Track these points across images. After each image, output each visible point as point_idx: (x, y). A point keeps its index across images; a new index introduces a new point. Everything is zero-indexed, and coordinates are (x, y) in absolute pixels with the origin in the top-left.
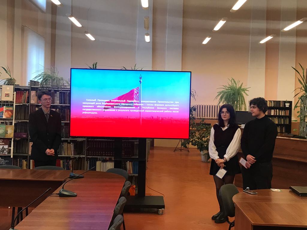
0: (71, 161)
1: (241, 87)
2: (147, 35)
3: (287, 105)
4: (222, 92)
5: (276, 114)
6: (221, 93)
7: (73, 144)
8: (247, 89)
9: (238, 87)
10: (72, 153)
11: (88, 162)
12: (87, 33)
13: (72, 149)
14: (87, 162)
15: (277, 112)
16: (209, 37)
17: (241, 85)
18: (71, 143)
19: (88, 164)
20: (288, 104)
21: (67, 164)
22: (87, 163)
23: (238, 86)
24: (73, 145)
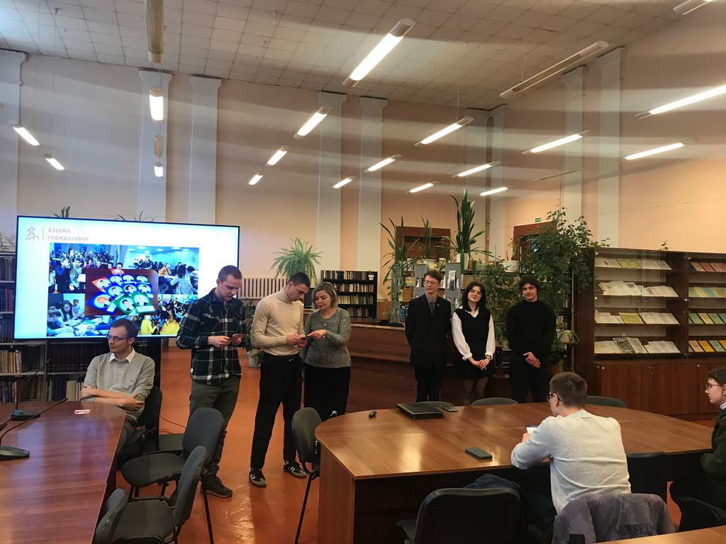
0: (15, 383)
1: (309, 252)
2: (159, 165)
3: (371, 277)
4: (282, 258)
5: (357, 290)
6: (279, 260)
7: (20, 352)
8: (319, 255)
9: (305, 252)
10: (18, 369)
11: (51, 383)
12: (50, 156)
13: (17, 362)
14: (49, 383)
15: (357, 287)
16: (260, 174)
17: (310, 249)
18: (17, 351)
19: (51, 387)
20: (373, 276)
21: (6, 389)
22: (49, 385)
23: (305, 250)
24: (20, 355)
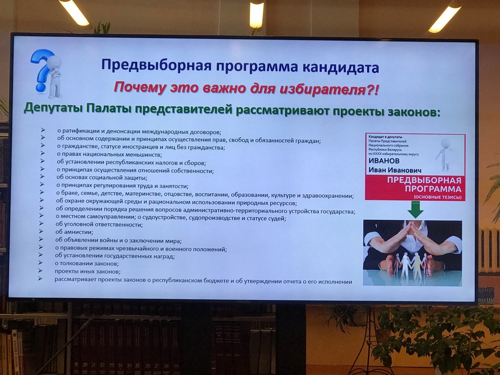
7: (21, 333)
16: (455, 6)
18: (14, 331)
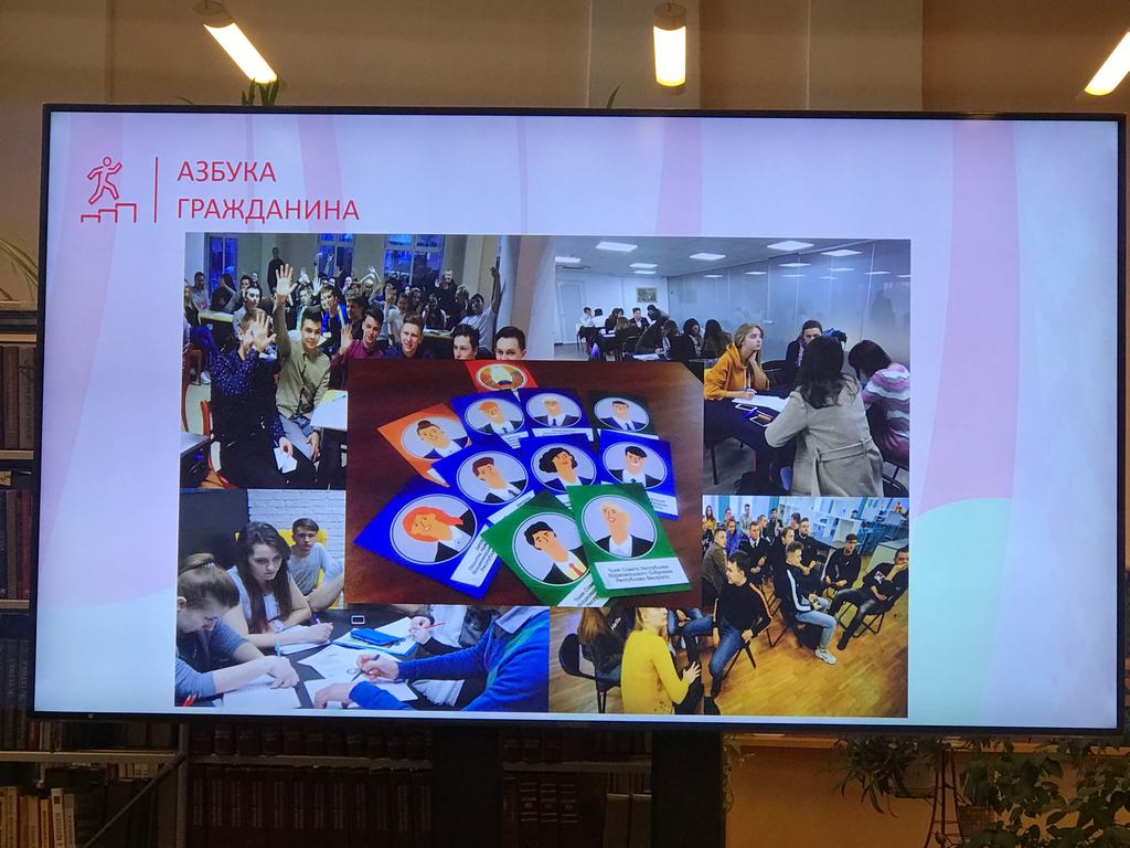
2: (671, 20)
7: (71, 797)
12: (222, 13)
24: (71, 812)
